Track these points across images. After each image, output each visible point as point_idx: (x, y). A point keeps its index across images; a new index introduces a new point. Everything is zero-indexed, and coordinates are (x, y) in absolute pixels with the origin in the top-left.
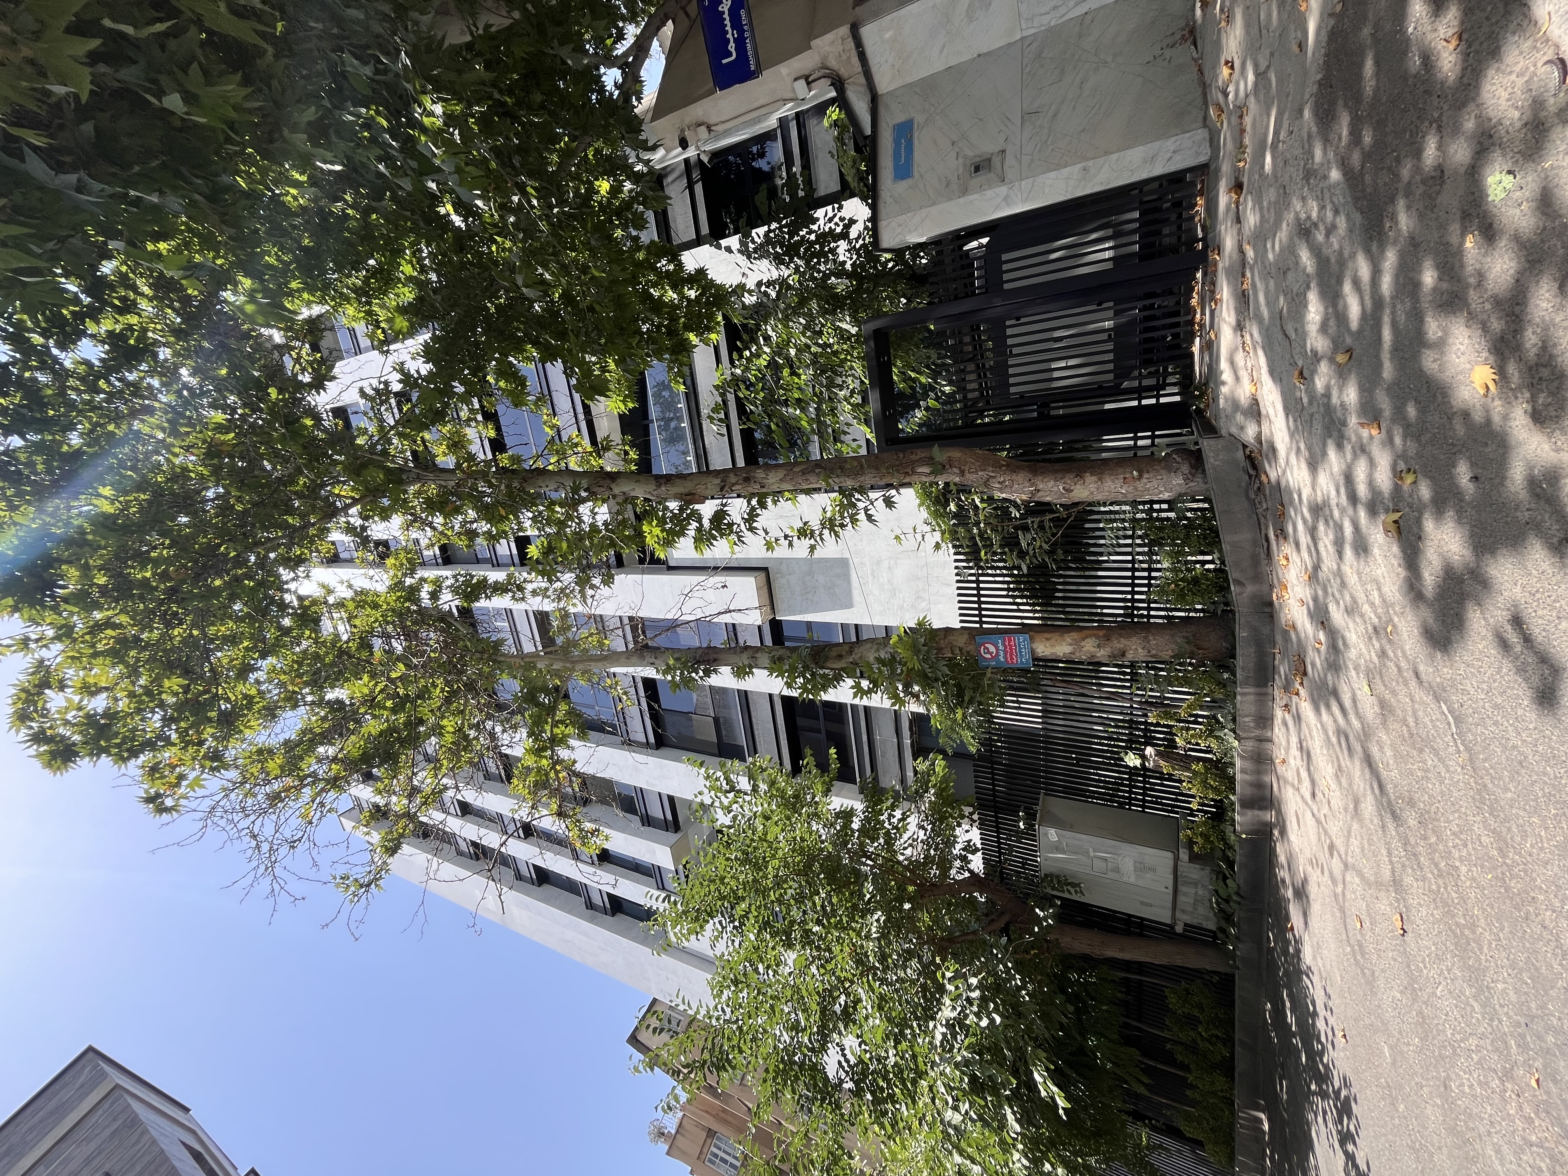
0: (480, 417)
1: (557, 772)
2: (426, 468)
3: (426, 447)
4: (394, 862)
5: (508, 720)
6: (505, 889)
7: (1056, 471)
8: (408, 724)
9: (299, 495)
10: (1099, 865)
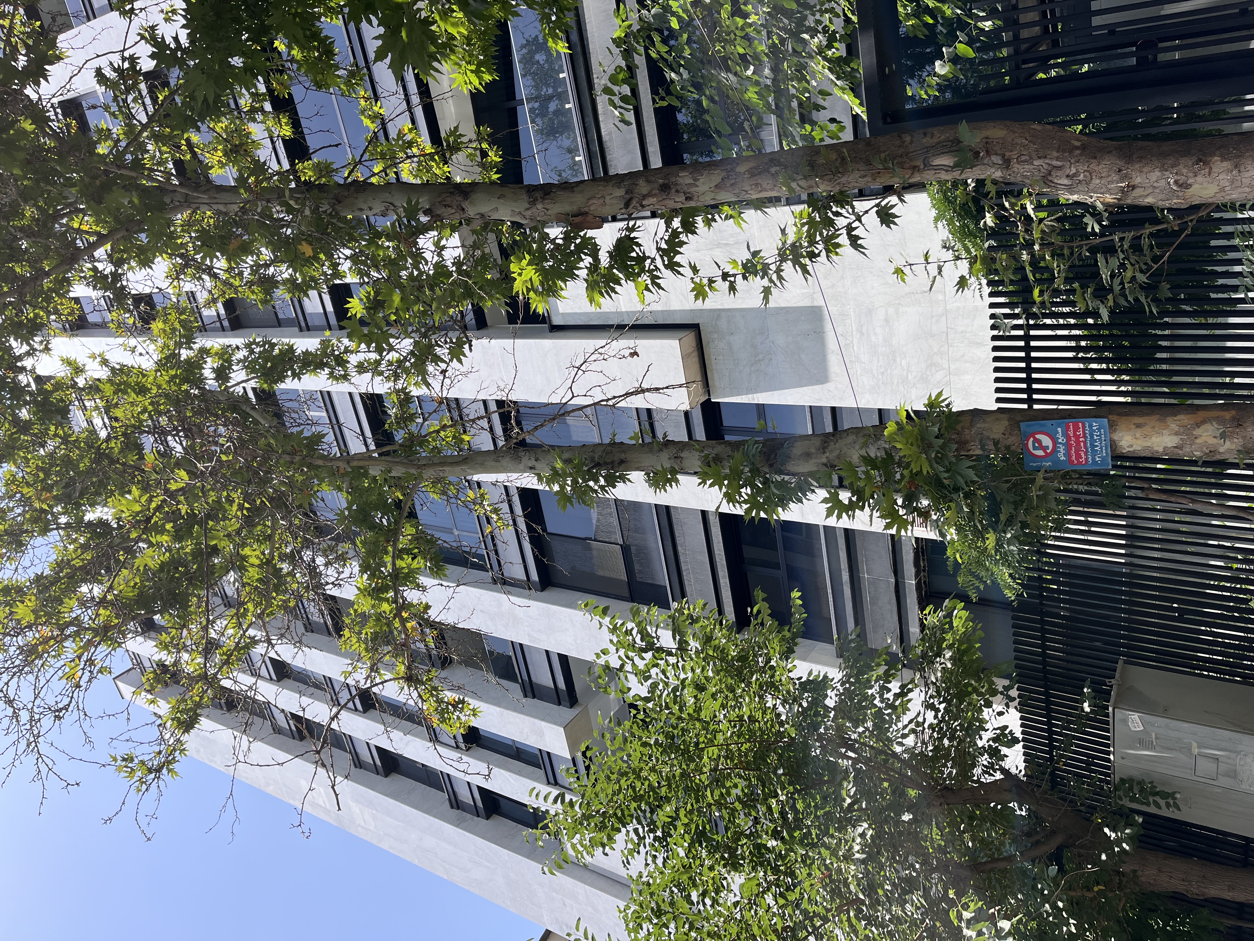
0: (268, 107)
1: (403, 621)
2: (197, 187)
3: (194, 154)
4: (190, 739)
5: (332, 549)
6: (339, 779)
7: (1163, 155)
8: (197, 554)
9: (27, 232)
10: (1205, 767)
